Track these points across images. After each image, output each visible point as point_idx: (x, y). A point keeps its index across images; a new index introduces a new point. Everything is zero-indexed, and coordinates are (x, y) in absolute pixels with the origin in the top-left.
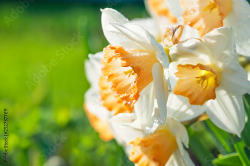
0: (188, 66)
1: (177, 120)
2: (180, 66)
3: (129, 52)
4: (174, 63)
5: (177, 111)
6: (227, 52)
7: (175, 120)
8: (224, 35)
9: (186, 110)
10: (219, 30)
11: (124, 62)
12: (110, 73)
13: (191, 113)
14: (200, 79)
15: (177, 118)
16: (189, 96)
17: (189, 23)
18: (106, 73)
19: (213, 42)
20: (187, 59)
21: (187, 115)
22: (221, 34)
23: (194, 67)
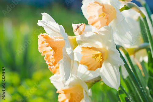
0: (87, 48)
1: (81, 79)
2: (83, 48)
3: (52, 38)
4: (80, 46)
5: (84, 74)
6: (110, 41)
7: (80, 79)
8: (108, 31)
9: (89, 74)
10: (105, 28)
11: (47, 44)
12: (44, 50)
13: (92, 76)
14: (94, 56)
15: (81, 78)
16: (88, 66)
17: (91, 23)
18: (42, 50)
19: (103, 34)
20: (88, 44)
21: (89, 77)
22: (107, 30)
23: (90, 49)
